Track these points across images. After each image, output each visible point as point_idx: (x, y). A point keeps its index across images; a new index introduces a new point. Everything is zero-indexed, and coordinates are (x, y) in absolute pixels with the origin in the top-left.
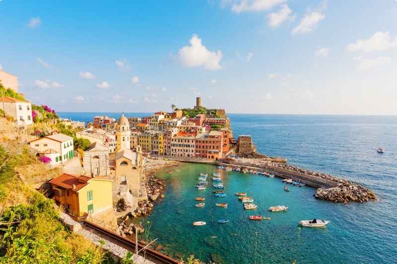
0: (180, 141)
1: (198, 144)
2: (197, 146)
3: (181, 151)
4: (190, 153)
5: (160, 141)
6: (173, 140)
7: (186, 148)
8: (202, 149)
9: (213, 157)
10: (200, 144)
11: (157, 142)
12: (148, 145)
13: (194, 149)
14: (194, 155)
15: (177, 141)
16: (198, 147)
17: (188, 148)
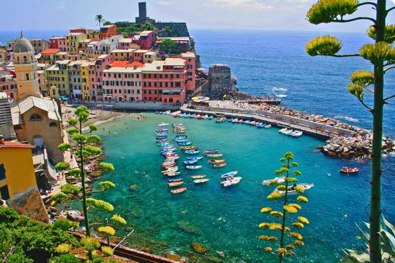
0: (117, 76)
1: (147, 80)
2: (145, 83)
3: (120, 91)
4: (135, 95)
5: (83, 77)
6: (105, 76)
7: (127, 88)
8: (153, 88)
9: (171, 100)
10: (150, 80)
11: (79, 79)
12: (64, 85)
13: (140, 88)
14: (140, 98)
15: (112, 76)
16: (147, 84)
17: (131, 88)
